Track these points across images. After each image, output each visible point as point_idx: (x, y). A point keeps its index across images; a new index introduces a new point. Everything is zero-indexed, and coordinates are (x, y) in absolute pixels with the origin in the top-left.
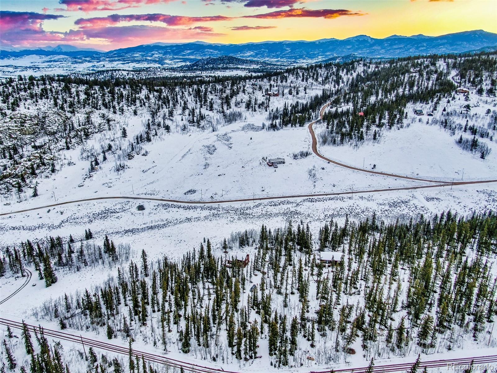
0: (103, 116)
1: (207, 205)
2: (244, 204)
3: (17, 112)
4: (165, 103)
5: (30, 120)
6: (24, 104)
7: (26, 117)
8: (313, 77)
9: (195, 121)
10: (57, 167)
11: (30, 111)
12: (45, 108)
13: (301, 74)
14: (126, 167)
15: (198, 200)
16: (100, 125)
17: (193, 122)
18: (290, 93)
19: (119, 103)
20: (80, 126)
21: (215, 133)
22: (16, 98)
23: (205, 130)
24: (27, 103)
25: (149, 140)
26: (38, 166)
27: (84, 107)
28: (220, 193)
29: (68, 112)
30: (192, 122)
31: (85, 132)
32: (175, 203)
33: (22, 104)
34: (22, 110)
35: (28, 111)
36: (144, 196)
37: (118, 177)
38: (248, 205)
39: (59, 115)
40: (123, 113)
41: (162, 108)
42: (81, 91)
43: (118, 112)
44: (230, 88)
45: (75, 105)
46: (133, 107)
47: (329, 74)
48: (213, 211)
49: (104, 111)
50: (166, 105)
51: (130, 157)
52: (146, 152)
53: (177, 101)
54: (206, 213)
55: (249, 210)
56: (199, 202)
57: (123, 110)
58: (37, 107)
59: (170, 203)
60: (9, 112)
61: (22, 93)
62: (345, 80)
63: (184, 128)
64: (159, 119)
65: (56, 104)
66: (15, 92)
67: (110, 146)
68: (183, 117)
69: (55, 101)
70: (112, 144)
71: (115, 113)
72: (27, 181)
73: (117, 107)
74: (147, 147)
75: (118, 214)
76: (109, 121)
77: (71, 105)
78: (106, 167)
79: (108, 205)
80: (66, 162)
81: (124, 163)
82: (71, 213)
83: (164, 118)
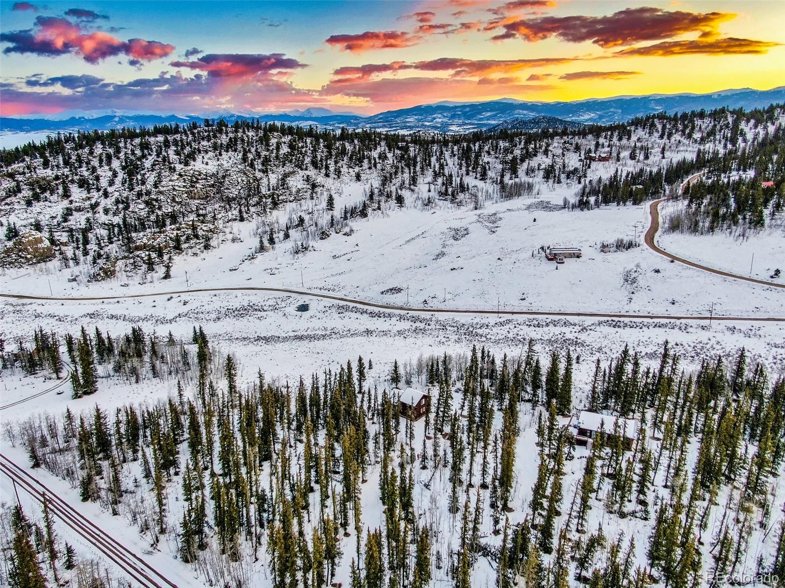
0: (308, 179)
1: (411, 313)
2: (478, 319)
3: (189, 168)
4: (408, 166)
5: (204, 179)
6: (203, 157)
7: (200, 175)
8: (683, 131)
9: (450, 193)
10: (213, 243)
11: (208, 167)
12: (229, 164)
13: (659, 127)
14: (310, 248)
15: (400, 304)
16: (298, 191)
17: (446, 193)
18: (633, 157)
19: (336, 162)
20: (269, 190)
21: (478, 212)
22: (195, 148)
23: (462, 207)
24: (207, 157)
25: (364, 214)
26: (188, 239)
27: (284, 165)
28: (441, 297)
29: (259, 170)
30: (443, 194)
31: (273, 198)
32: (361, 306)
33: (199, 158)
34: (198, 165)
35: (205, 166)
36: (317, 292)
37: (293, 262)
38: (485, 321)
39: (245, 174)
40: (339, 177)
41: (403, 172)
42: (285, 143)
43: (332, 175)
44: (522, 146)
45: (271, 161)
46: (357, 169)
47: (718, 127)
48: (418, 324)
49: (312, 172)
50: (410, 170)
51: (324, 235)
52: (352, 231)
53: (430, 165)
54: (405, 325)
55: (483, 329)
56: (401, 308)
57: (340, 172)
58: (219, 162)
59: (352, 305)
60: (179, 167)
61: (205, 143)
62: (750, 136)
63: (429, 202)
64: (392, 188)
65: (245, 159)
66: (195, 141)
67: (301, 221)
68: (432, 187)
69: (245, 155)
70: (306, 218)
71: (327, 175)
72: (166, 257)
73: (332, 168)
74: (356, 224)
75: (263, 314)
76: (314, 186)
77: (266, 162)
78: (283, 247)
79: (257, 298)
80: (230, 237)
81: (311, 243)
82: (198, 304)
83: (402, 187)
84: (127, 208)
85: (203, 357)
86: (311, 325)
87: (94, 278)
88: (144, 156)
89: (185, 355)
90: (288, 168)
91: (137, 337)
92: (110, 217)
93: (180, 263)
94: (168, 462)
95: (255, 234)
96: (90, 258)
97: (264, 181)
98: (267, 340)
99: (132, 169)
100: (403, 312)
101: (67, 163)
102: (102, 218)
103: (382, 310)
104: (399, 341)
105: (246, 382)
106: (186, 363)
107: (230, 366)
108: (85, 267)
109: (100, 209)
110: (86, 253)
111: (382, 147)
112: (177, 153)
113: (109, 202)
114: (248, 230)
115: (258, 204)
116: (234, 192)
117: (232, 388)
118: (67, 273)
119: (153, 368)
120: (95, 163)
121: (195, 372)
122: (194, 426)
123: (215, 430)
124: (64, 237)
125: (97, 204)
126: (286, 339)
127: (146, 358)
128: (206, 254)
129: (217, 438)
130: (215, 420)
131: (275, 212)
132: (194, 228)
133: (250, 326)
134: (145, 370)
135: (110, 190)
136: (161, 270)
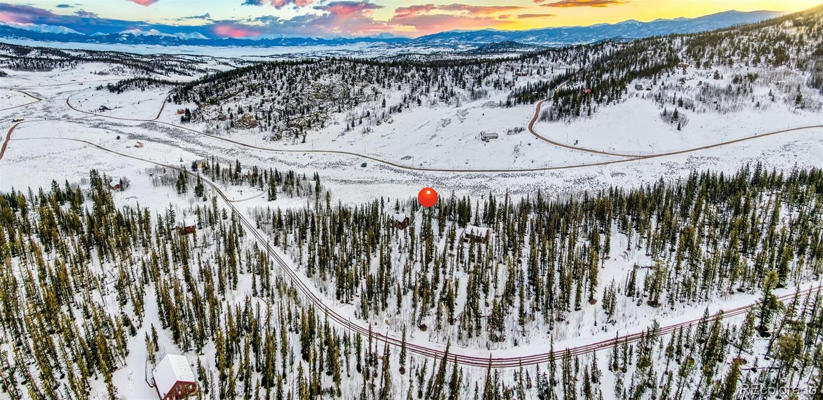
0: (374, 89)
1: (414, 171)
2: (444, 174)
3: (317, 82)
4: (426, 81)
5: (324, 88)
6: (324, 76)
7: (321, 86)
9: (445, 98)
10: (325, 124)
12: (336, 81)
14: (371, 130)
15: (409, 166)
16: (369, 96)
19: (389, 80)
20: (354, 95)
21: (457, 109)
22: (320, 72)
23: (450, 106)
25: (400, 111)
26: (314, 122)
27: (362, 81)
28: (429, 162)
29: (350, 84)
30: (442, 98)
31: (356, 100)
32: (390, 166)
33: (322, 77)
34: (321, 81)
35: (324, 81)
36: (371, 156)
37: (362, 138)
38: (447, 176)
39: (343, 86)
40: (389, 88)
41: (422, 85)
42: (363, 69)
43: (386, 87)
45: (356, 79)
46: (399, 83)
48: (416, 177)
49: (376, 85)
50: (426, 83)
51: (379, 123)
52: (393, 120)
53: (437, 80)
54: (410, 177)
56: (410, 168)
57: (390, 85)
58: (331, 80)
59: (387, 165)
60: (312, 81)
61: (325, 69)
63: (433, 102)
64: (416, 94)
65: (343, 78)
67: (369, 113)
68: (437, 93)
69: (343, 76)
70: (371, 111)
71: (384, 87)
72: (304, 131)
73: (386, 83)
74: (396, 116)
75: (345, 167)
76: (377, 93)
77: (354, 79)
78: (359, 128)
79: (343, 158)
80: (333, 121)
81: (372, 127)
82: (317, 159)
83: (421, 94)
84: (287, 102)
85: (318, 189)
86: (366, 175)
87: (273, 139)
88: (297, 75)
89: (310, 187)
90: (364, 83)
91: (291, 175)
92: (280, 106)
93: (311, 134)
94: (303, 237)
95: (346, 120)
96: (271, 128)
97: (352, 90)
98: (345, 182)
99: (291, 81)
100: (410, 170)
101: (264, 77)
102: (277, 106)
103: (401, 169)
104: (405, 187)
105: (334, 204)
106: (311, 191)
107: (328, 196)
108: (269, 133)
109: (276, 101)
110: (269, 125)
111: (413, 71)
112: (312, 74)
113: (279, 98)
114: (341, 117)
115: (348, 103)
116: (337, 96)
117: (328, 206)
118: (262, 135)
119: (298, 191)
120: (275, 78)
121: (314, 196)
122: (313, 222)
123: (321, 225)
124: (260, 115)
125: (275, 99)
126: (354, 182)
127: (295, 186)
128: (322, 131)
129: (321, 229)
130: (321, 221)
131: (356, 108)
132: (317, 116)
133: (339, 173)
134: (294, 192)
135: (281, 91)
136: (301, 138)
